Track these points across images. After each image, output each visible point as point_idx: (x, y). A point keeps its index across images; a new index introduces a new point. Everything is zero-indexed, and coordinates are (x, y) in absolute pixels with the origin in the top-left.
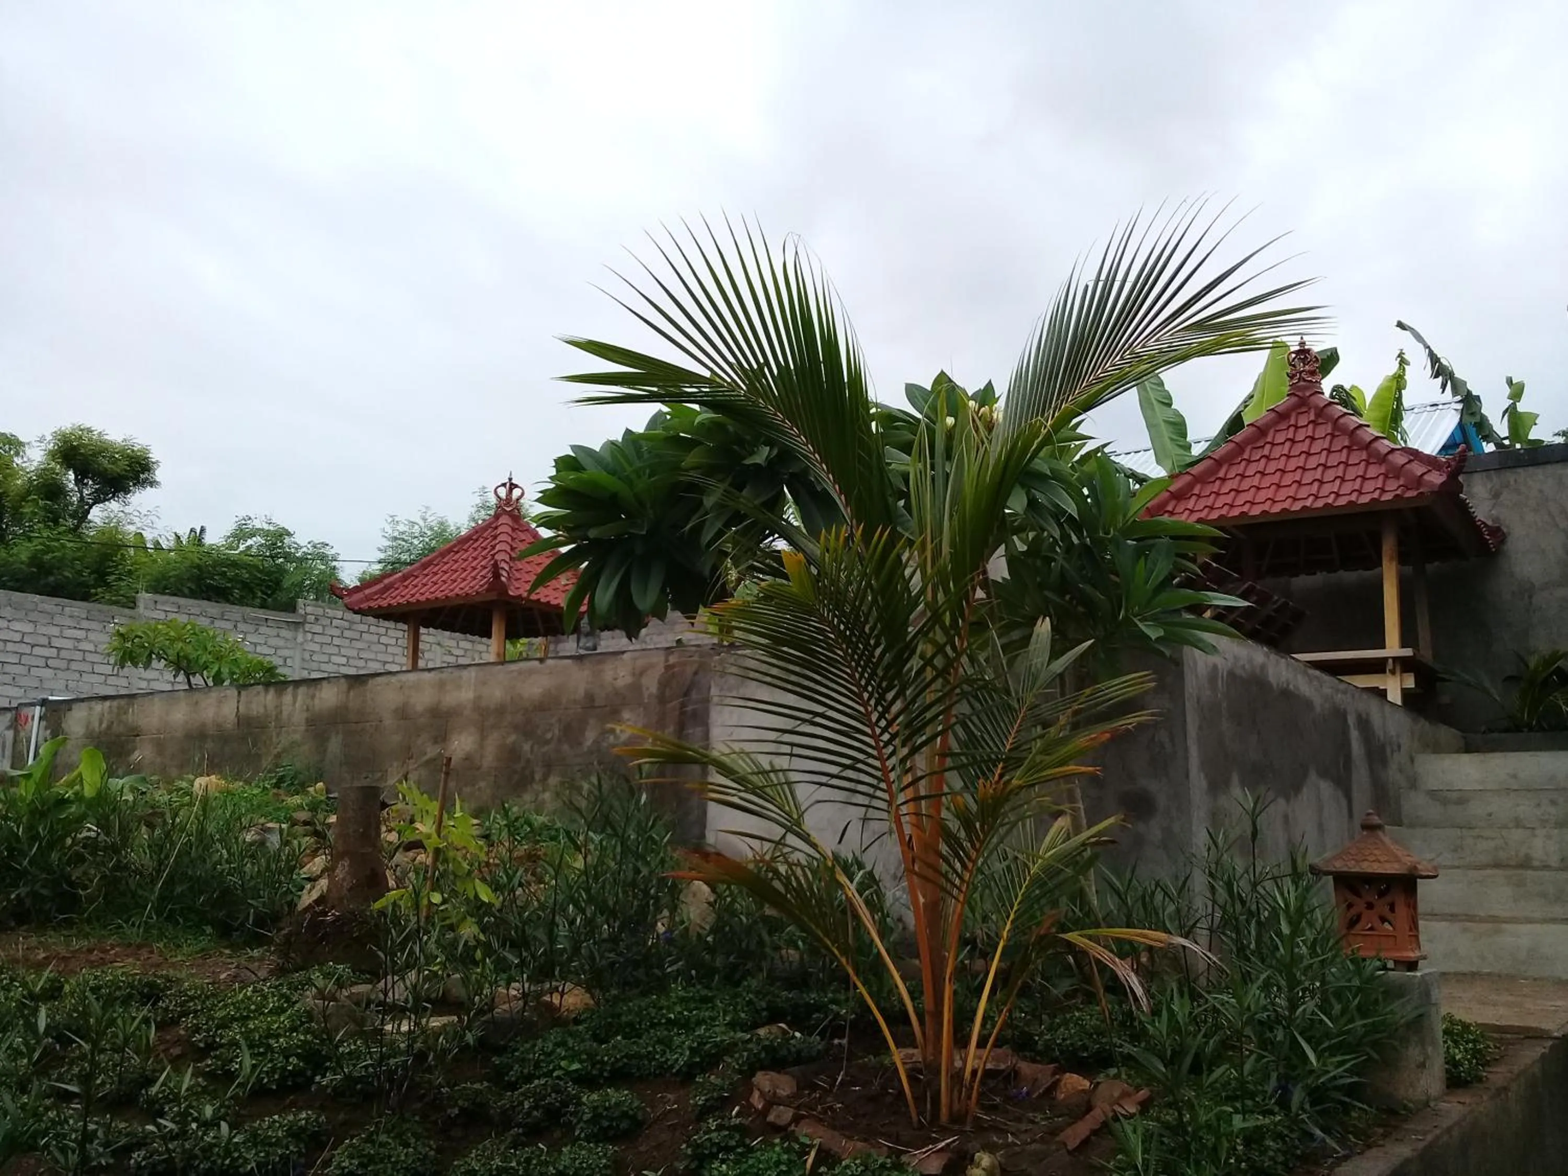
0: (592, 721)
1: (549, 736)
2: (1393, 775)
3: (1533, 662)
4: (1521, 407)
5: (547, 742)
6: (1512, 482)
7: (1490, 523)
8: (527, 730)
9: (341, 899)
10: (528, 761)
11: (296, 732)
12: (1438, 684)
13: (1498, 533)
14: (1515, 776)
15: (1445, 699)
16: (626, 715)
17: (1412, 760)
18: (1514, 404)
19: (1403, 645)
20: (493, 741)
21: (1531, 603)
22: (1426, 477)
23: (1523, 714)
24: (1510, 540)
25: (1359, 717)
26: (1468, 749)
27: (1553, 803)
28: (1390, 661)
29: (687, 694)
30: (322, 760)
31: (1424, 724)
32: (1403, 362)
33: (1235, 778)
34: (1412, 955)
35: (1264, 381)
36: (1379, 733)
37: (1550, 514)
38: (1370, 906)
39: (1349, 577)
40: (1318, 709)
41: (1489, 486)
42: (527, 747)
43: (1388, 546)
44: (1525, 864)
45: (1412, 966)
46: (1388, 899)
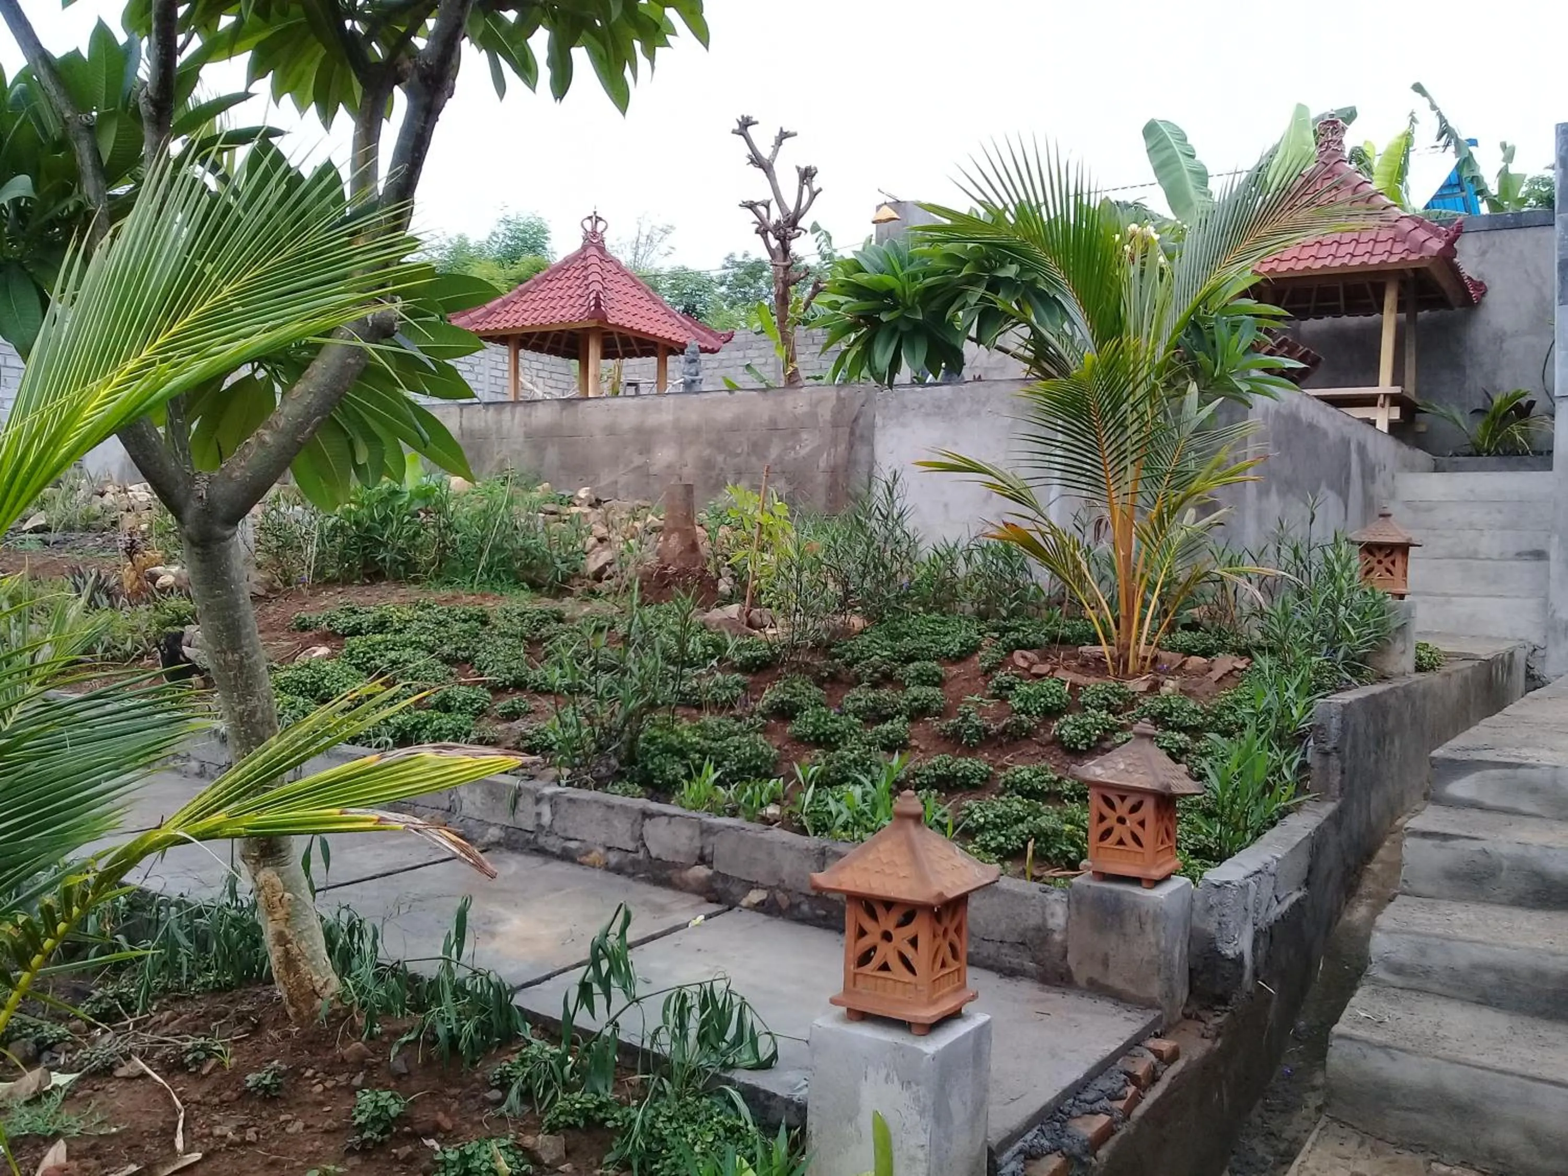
0: (775, 440)
1: (739, 451)
2: (1378, 489)
3: (1497, 400)
4: (1513, 169)
5: (738, 455)
6: (1497, 243)
7: (1475, 278)
8: (720, 445)
9: (675, 560)
10: (722, 469)
11: (518, 442)
12: (1417, 415)
13: (1481, 287)
14: (1472, 491)
15: (1422, 428)
16: (804, 436)
17: (1393, 477)
18: (1507, 166)
19: (1394, 384)
20: (691, 455)
21: (1501, 348)
22: (1427, 243)
23: (1484, 441)
24: (1489, 293)
25: (1359, 444)
26: (1437, 469)
27: (1500, 512)
28: (1382, 397)
29: (855, 420)
30: (541, 466)
31: (1405, 450)
32: (1413, 120)
33: (1274, 489)
34: (1402, 590)
35: (1288, 137)
36: (1371, 455)
37: (1526, 271)
38: (1380, 562)
39: (1350, 321)
40: (1331, 436)
41: (1478, 245)
42: (720, 458)
43: (1390, 299)
44: (1474, 556)
45: (1402, 597)
46: (1391, 558)
